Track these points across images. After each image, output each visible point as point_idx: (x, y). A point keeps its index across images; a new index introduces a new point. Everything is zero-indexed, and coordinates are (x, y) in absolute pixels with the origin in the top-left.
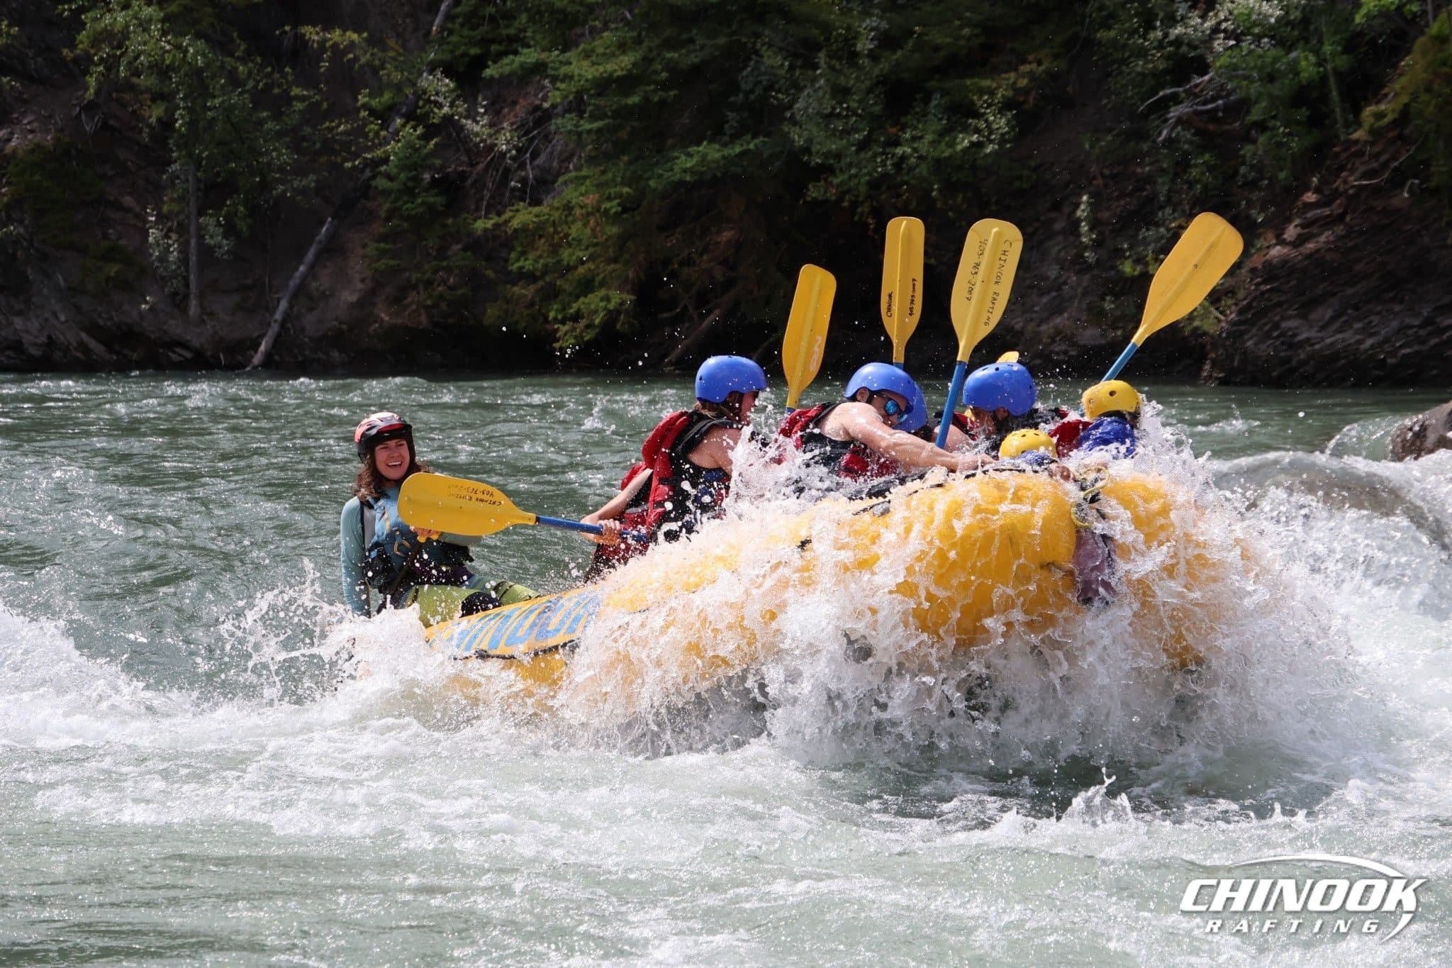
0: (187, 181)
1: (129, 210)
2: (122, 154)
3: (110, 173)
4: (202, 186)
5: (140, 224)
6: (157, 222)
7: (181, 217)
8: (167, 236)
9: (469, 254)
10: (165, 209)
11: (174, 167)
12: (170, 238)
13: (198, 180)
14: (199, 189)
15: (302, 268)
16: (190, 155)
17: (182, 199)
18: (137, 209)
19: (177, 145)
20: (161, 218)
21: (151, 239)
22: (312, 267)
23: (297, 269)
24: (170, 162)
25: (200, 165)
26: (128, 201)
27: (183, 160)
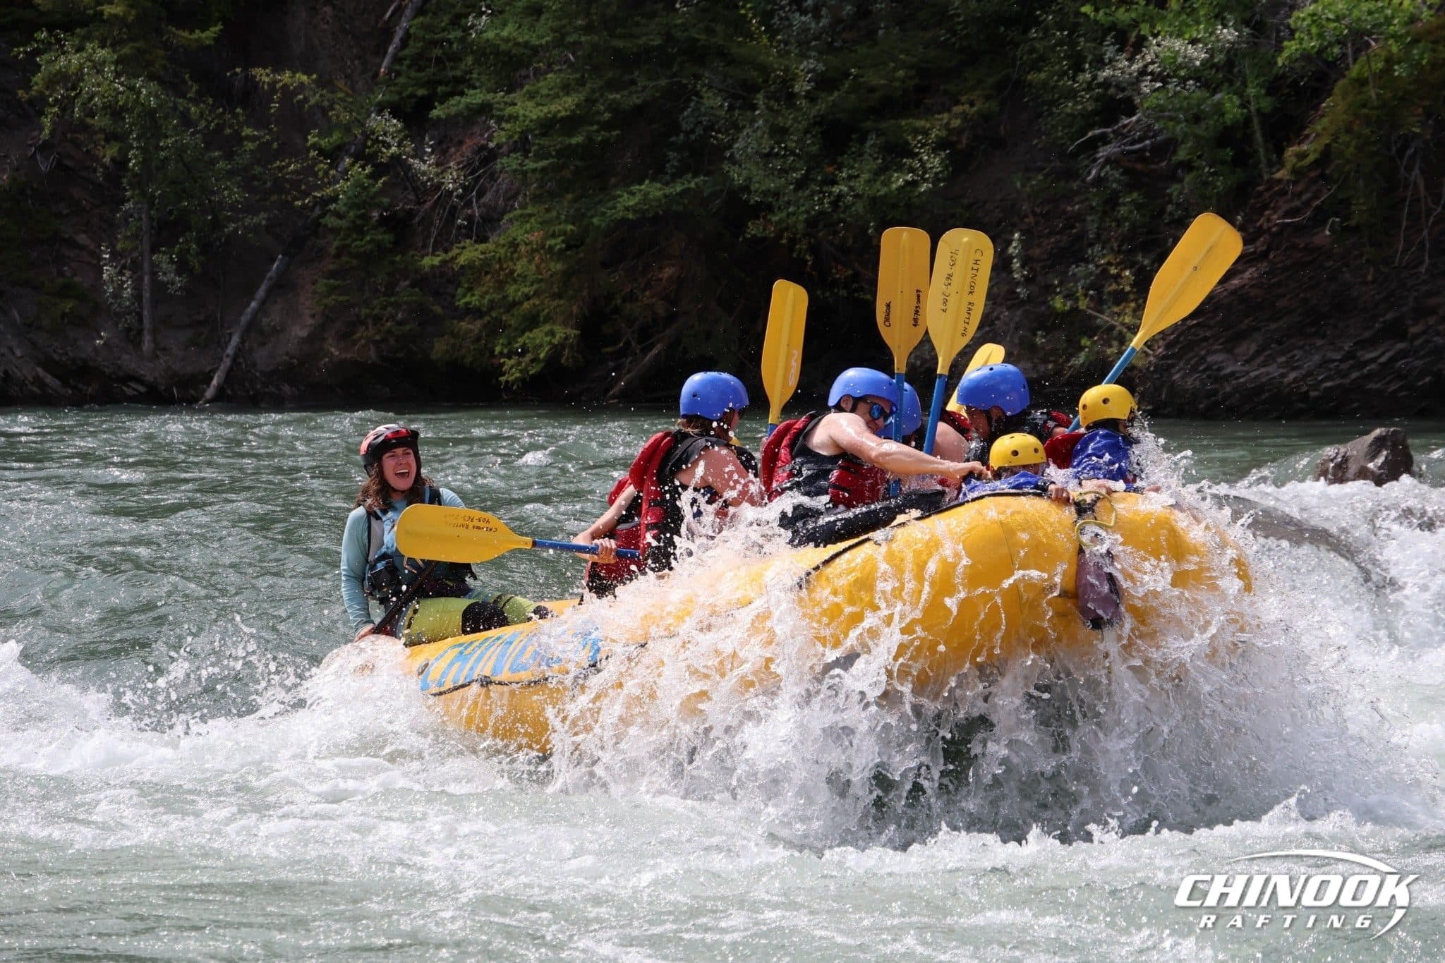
0: (140, 219)
2: (77, 193)
3: (65, 212)
4: (155, 224)
5: (95, 262)
6: (111, 260)
7: (135, 254)
8: (121, 273)
9: (417, 290)
10: (119, 246)
11: (128, 206)
12: (124, 275)
13: (151, 219)
14: (152, 228)
15: (253, 304)
16: (144, 193)
17: (136, 236)
18: (92, 247)
19: (130, 184)
20: (115, 255)
21: (105, 276)
22: (263, 303)
23: (248, 304)
24: (124, 201)
25: (153, 204)
26: (83, 239)
27: (136, 199)
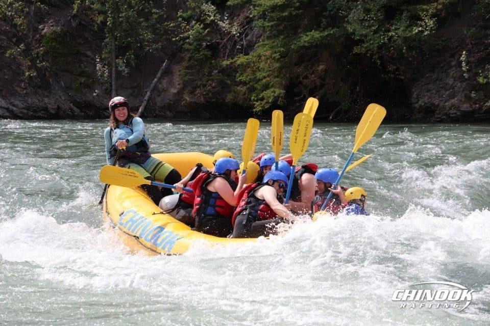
0: (112, 45)
1: (88, 57)
2: (87, 35)
3: (82, 42)
4: (117, 47)
5: (93, 62)
6: (100, 62)
7: (109, 59)
9: (220, 74)
10: (103, 56)
11: (107, 40)
12: (104, 68)
13: (116, 45)
14: (116, 49)
15: (156, 80)
16: (113, 35)
17: (110, 52)
18: (92, 56)
19: (108, 31)
20: (101, 60)
21: (97, 68)
22: (160, 79)
23: (154, 80)
24: (105, 38)
25: (117, 39)
26: (89, 53)
27: (110, 37)
